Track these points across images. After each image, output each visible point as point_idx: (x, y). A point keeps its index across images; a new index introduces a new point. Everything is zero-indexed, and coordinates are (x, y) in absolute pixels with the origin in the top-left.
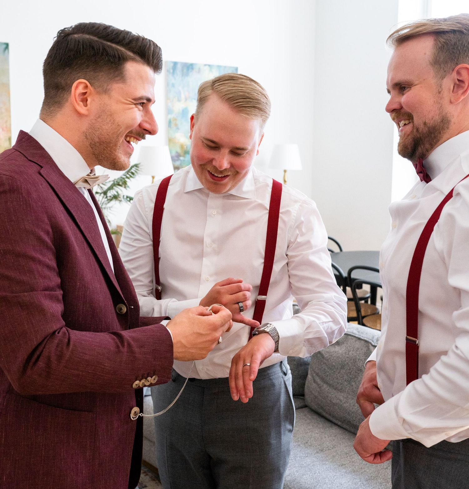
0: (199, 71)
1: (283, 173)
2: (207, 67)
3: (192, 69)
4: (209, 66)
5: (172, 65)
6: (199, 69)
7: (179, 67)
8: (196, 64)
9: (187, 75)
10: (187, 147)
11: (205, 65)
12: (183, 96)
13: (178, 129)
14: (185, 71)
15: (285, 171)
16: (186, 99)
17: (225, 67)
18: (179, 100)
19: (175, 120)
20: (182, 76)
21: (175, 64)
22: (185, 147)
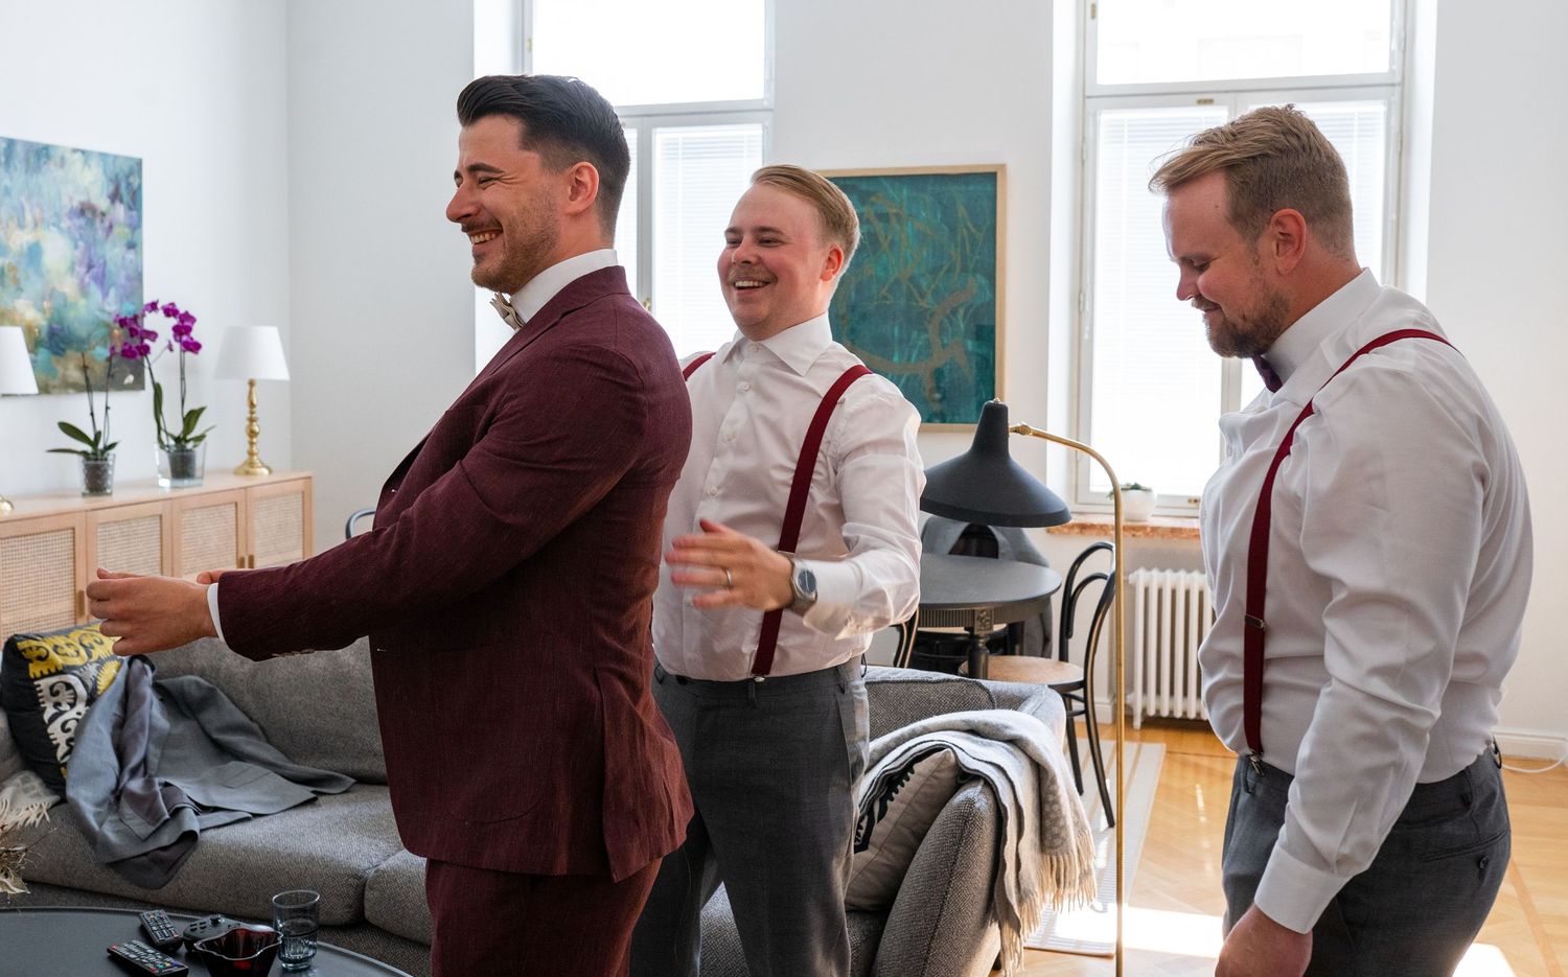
0: (63, 162)
1: (247, 387)
2: (78, 156)
3: (48, 157)
4: (83, 152)
5: (4, 145)
6: (63, 159)
7: (19, 150)
8: (54, 147)
9: (37, 169)
10: (39, 332)
11: (75, 151)
12: (29, 217)
13: (20, 289)
14: (32, 160)
15: (252, 384)
16: (36, 225)
17: (116, 157)
18: (21, 226)
19: (14, 268)
20: (27, 171)
21: (11, 143)
22: (37, 330)
